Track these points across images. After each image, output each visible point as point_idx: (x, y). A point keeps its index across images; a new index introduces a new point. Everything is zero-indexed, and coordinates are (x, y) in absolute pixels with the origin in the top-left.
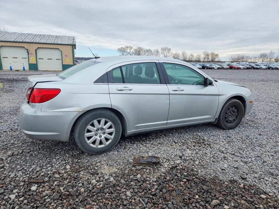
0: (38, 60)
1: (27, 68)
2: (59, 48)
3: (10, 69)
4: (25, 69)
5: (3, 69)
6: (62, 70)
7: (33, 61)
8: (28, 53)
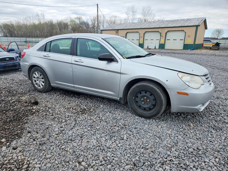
0: (166, 41)
1: (157, 47)
2: (184, 30)
3: (147, 48)
4: (156, 48)
5: (144, 47)
6: (182, 49)
7: (162, 42)
8: (161, 35)
